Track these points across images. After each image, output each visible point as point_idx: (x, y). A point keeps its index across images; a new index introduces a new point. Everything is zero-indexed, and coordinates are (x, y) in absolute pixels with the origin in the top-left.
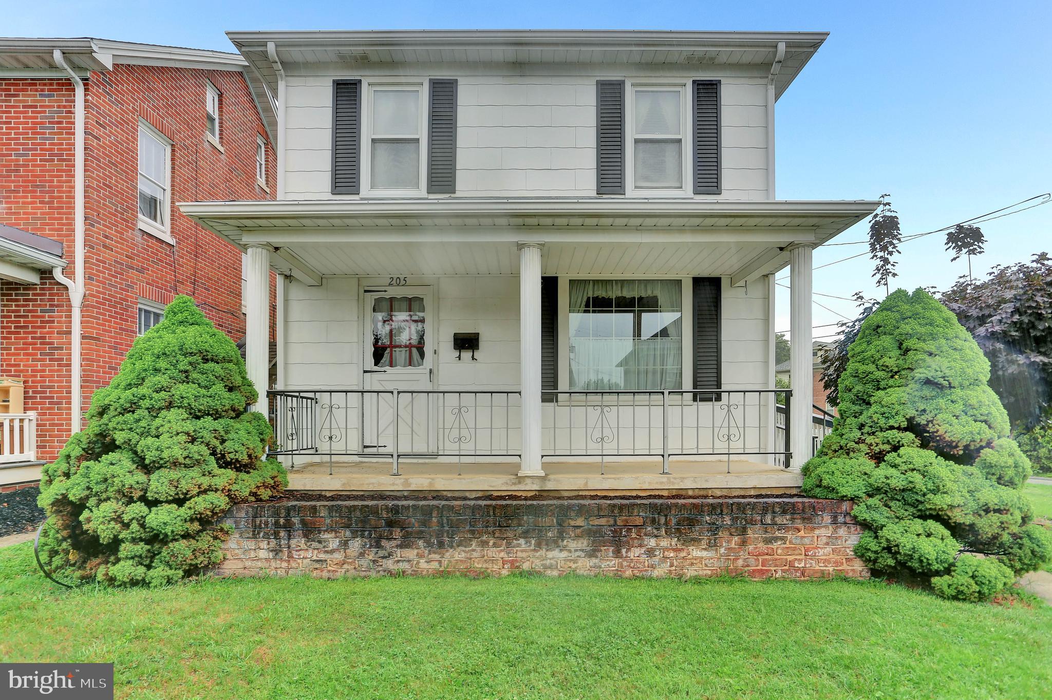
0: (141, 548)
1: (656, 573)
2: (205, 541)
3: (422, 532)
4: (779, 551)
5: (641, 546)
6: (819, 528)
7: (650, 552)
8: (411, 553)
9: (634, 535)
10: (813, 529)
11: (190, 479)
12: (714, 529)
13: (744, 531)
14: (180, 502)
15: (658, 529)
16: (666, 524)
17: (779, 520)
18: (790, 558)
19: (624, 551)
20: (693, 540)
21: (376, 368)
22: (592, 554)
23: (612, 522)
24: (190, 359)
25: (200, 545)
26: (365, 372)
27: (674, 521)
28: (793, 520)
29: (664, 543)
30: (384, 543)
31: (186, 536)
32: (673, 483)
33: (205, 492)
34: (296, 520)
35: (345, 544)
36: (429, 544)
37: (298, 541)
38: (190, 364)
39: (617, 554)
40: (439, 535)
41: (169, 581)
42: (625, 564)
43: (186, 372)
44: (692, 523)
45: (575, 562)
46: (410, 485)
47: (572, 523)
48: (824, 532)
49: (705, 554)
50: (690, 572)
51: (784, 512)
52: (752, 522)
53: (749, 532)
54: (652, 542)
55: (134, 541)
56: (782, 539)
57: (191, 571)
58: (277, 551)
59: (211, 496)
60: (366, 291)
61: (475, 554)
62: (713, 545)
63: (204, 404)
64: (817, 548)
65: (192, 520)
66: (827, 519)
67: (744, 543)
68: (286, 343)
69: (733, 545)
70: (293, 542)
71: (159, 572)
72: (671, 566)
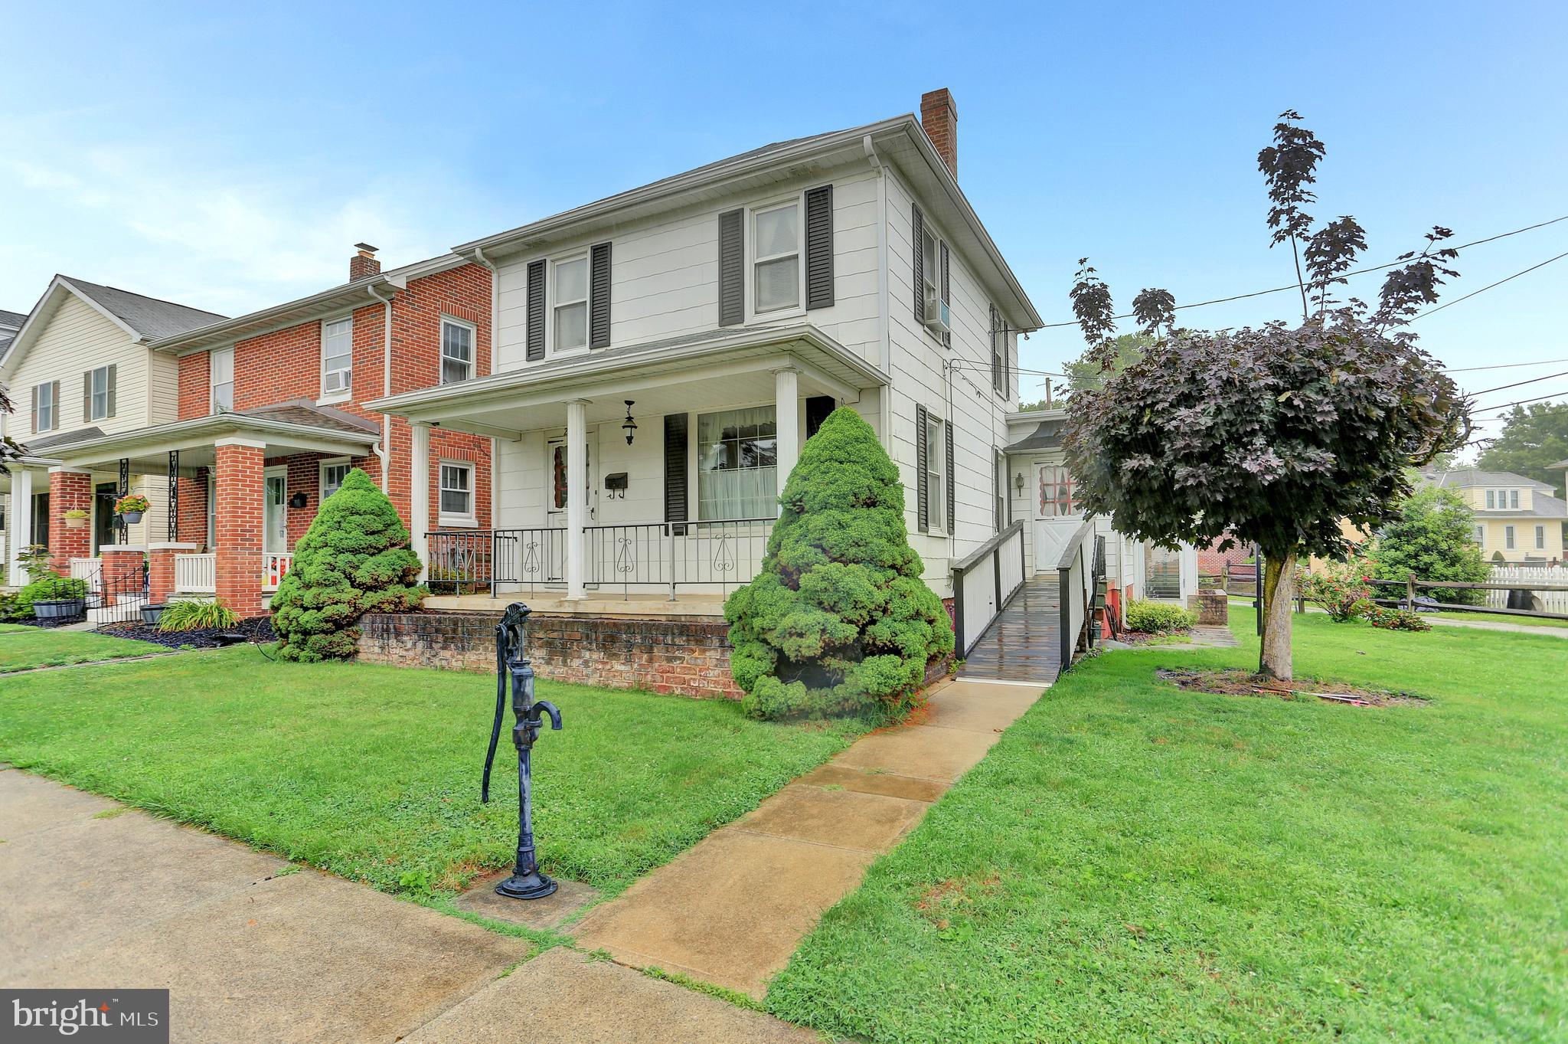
0: (300, 636)
1: (591, 682)
2: (338, 636)
3: (453, 637)
4: (678, 670)
5: (579, 657)
6: (710, 650)
7: (586, 663)
8: (447, 654)
9: (575, 648)
10: (704, 651)
11: (326, 594)
12: (630, 646)
13: (650, 650)
14: (319, 609)
15: (590, 643)
16: (596, 639)
17: (677, 641)
18: (687, 677)
19: (569, 661)
20: (615, 654)
21: (557, 509)
22: (548, 662)
23: (561, 636)
24: (343, 513)
25: (334, 639)
26: (549, 513)
27: (601, 637)
28: (688, 641)
29: (595, 656)
30: (434, 645)
31: (323, 632)
33: (336, 603)
34: (391, 626)
35: (415, 644)
36: (457, 648)
37: (393, 642)
38: (342, 517)
39: (565, 662)
40: (462, 641)
41: (312, 661)
42: (570, 672)
43: (339, 522)
44: (612, 639)
45: (539, 667)
46: (494, 606)
47: (537, 635)
48: (713, 655)
49: (623, 668)
50: (615, 684)
51: (681, 634)
52: (656, 642)
53: (655, 650)
54: (587, 655)
55: (296, 632)
56: (680, 658)
57: (327, 656)
58: (382, 648)
59: (339, 607)
60: (549, 442)
61: (482, 657)
62: (629, 661)
63: (345, 544)
64: (708, 669)
65: (327, 622)
66: (716, 642)
67: (651, 661)
69: (643, 662)
70: (390, 641)
71: (306, 653)
72: (601, 677)
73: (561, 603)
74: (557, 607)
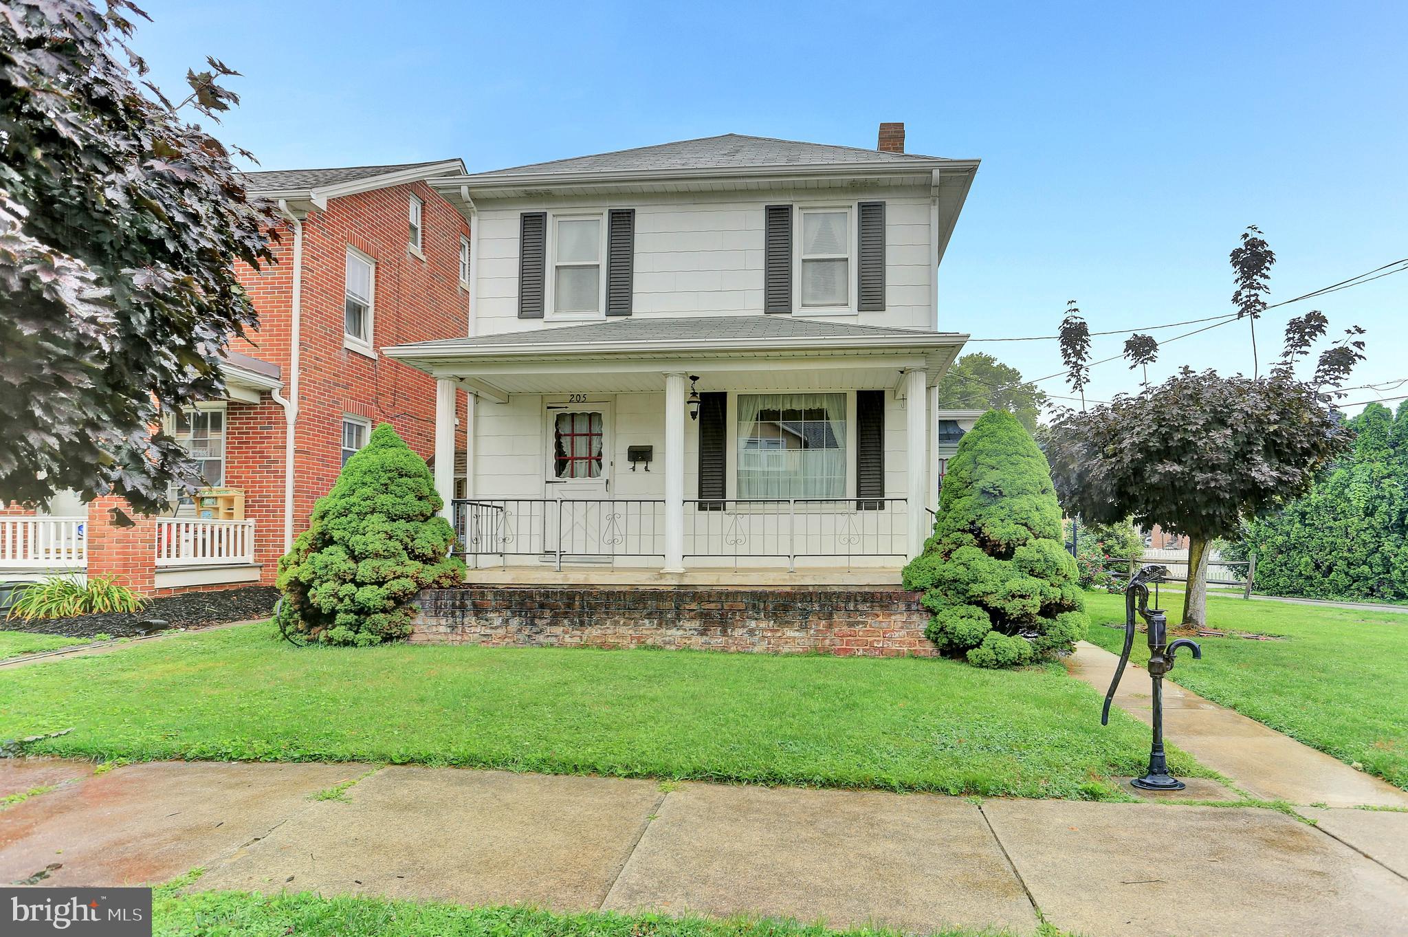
0: (352, 618)
1: (756, 649)
2: (398, 616)
3: (567, 613)
4: (861, 633)
5: (743, 627)
6: (895, 614)
7: (751, 632)
8: (558, 630)
9: (738, 618)
10: (890, 615)
11: (387, 568)
12: (805, 614)
13: (830, 616)
14: (380, 584)
15: (758, 613)
16: (765, 609)
17: (860, 607)
18: (870, 639)
19: (729, 630)
20: (787, 622)
21: (558, 479)
22: (703, 633)
23: (720, 607)
24: (389, 475)
25: (394, 618)
26: (547, 482)
27: (771, 607)
28: (872, 607)
29: (763, 625)
30: (537, 621)
31: (384, 611)
32: (795, 580)
33: (398, 577)
34: (468, 603)
35: (506, 621)
36: (573, 623)
37: (470, 619)
38: (389, 478)
39: (724, 632)
40: (580, 615)
41: (371, 643)
42: (730, 641)
43: (386, 485)
44: (786, 608)
45: (689, 639)
46: (568, 579)
47: (687, 607)
48: (900, 618)
49: (797, 634)
50: (786, 649)
51: (865, 601)
52: (838, 609)
53: (835, 616)
54: (753, 624)
55: (347, 612)
56: (863, 623)
57: (388, 638)
58: (453, 627)
59: (403, 581)
60: (548, 408)
61: (609, 632)
62: (805, 627)
63: (400, 509)
64: (893, 631)
65: (388, 598)
66: (903, 608)
67: (830, 626)
68: (475, 456)
69: (821, 628)
70: (466, 620)
71: (364, 635)
72: (769, 644)
73: (662, 576)
74: (656, 579)
